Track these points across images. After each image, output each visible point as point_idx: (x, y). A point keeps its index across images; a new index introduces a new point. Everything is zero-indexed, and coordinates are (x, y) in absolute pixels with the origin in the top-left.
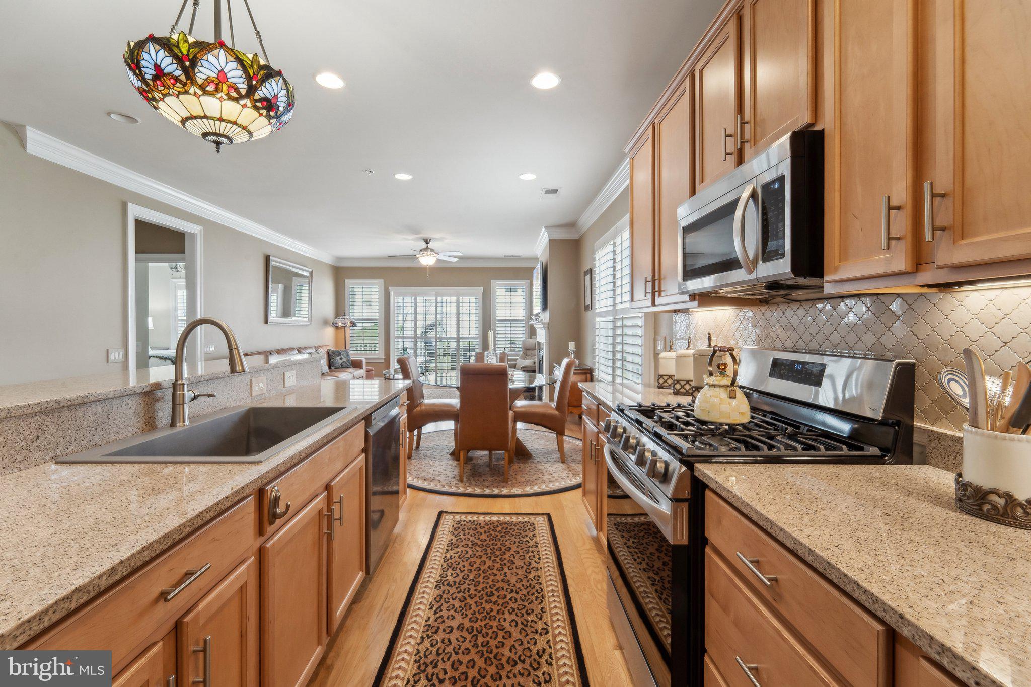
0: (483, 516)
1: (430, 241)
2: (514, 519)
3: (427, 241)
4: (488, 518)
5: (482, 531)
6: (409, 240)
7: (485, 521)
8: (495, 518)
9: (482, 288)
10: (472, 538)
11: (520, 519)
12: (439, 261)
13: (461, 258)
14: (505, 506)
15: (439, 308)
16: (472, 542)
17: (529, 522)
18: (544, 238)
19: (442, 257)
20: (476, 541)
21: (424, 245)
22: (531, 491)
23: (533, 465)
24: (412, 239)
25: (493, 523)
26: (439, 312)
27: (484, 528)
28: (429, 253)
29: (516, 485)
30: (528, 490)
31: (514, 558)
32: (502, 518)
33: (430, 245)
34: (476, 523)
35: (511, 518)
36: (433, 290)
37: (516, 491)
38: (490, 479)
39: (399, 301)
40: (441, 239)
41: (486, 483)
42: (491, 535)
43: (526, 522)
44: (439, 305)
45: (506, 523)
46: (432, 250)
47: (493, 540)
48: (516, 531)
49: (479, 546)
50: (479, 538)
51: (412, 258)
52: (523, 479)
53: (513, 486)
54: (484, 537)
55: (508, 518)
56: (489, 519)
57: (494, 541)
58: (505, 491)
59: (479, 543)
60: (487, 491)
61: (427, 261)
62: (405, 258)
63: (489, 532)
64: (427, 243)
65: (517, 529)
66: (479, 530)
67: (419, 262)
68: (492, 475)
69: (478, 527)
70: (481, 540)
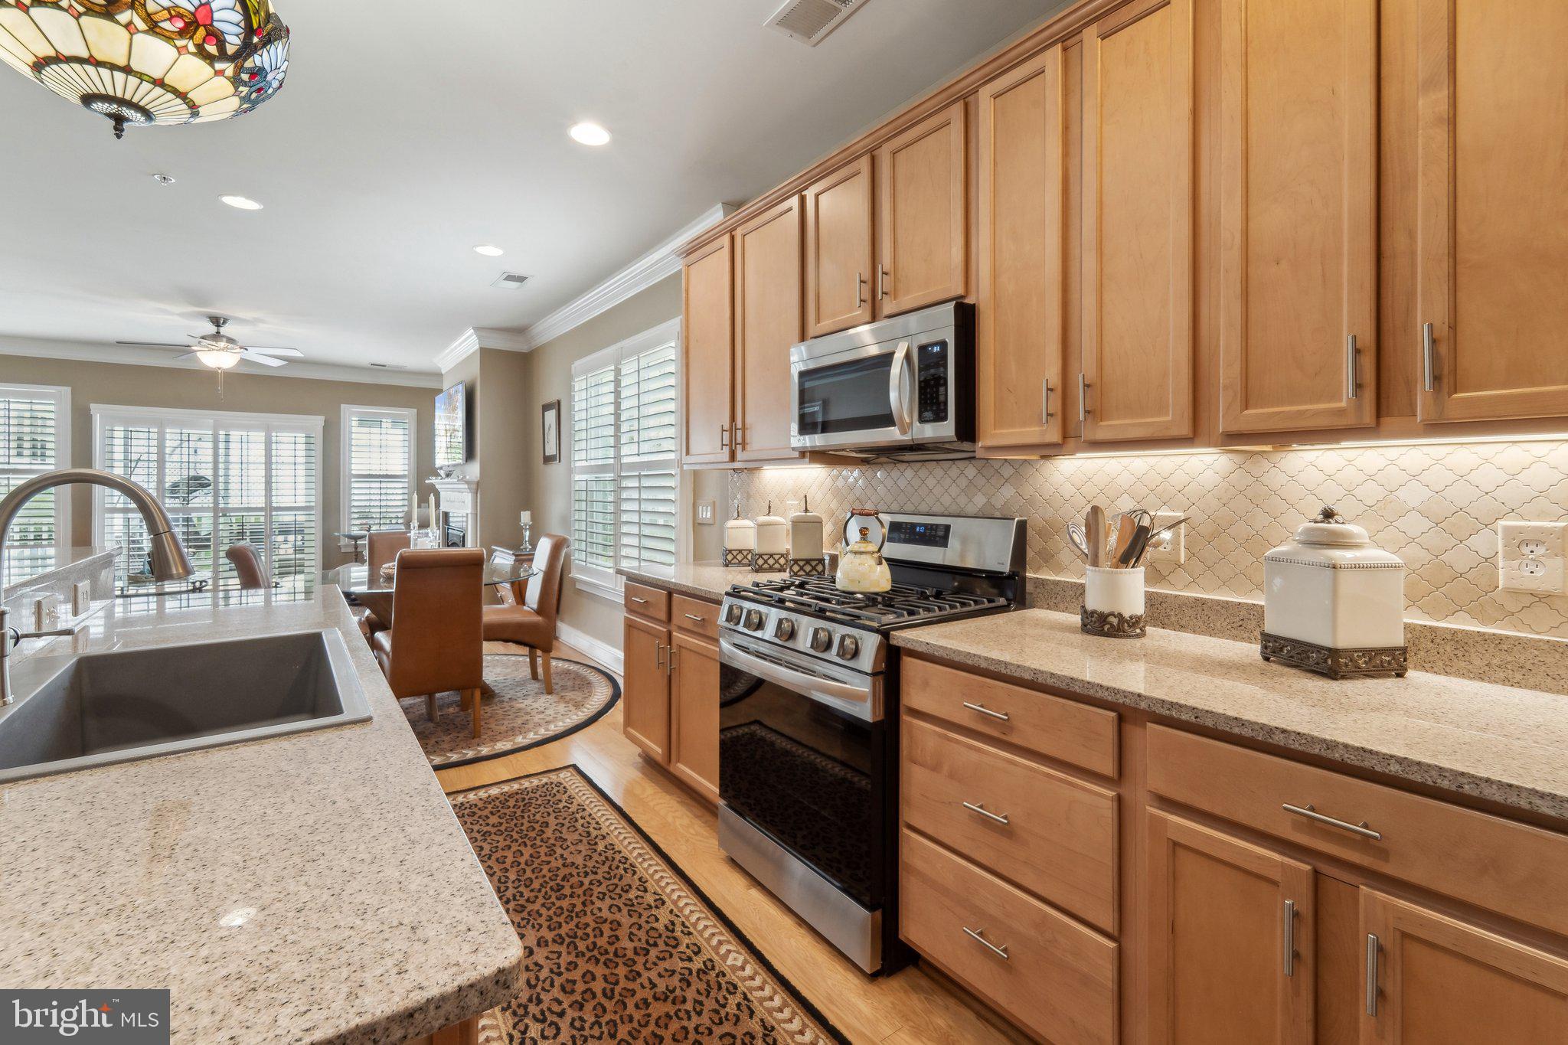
0: (474, 793)
1: (224, 323)
2: (526, 784)
3: (217, 321)
4: (482, 794)
5: (486, 812)
6: (172, 314)
7: (481, 799)
8: (494, 791)
9: (323, 418)
10: (476, 828)
11: (535, 782)
12: (243, 362)
13: (291, 361)
14: (499, 770)
15: (222, 451)
16: (478, 832)
17: (552, 783)
18: (467, 344)
19: (252, 355)
20: (485, 829)
21: (212, 329)
22: (527, 742)
23: (505, 704)
24: (181, 315)
25: (498, 799)
26: (221, 459)
27: (486, 808)
28: (222, 344)
29: (498, 738)
30: (520, 740)
31: (561, 833)
32: (506, 788)
33: (223, 330)
34: (468, 805)
35: (521, 784)
36: (209, 417)
37: (502, 746)
38: (447, 738)
39: (116, 434)
40: (254, 322)
41: (445, 746)
42: (505, 814)
43: (546, 784)
44: (222, 445)
45: (517, 793)
46: (230, 340)
47: (512, 820)
48: (540, 799)
49: (495, 834)
50: (488, 824)
51: (184, 351)
52: (504, 728)
53: (494, 740)
54: (494, 820)
55: (516, 786)
56: (486, 795)
57: (515, 821)
58: (485, 751)
59: (493, 830)
60: (454, 757)
61: (218, 359)
62: (165, 350)
63: (499, 811)
64: (218, 326)
65: (541, 796)
66: (480, 813)
67: (198, 360)
68: (447, 732)
69: (475, 810)
70: (493, 826)
